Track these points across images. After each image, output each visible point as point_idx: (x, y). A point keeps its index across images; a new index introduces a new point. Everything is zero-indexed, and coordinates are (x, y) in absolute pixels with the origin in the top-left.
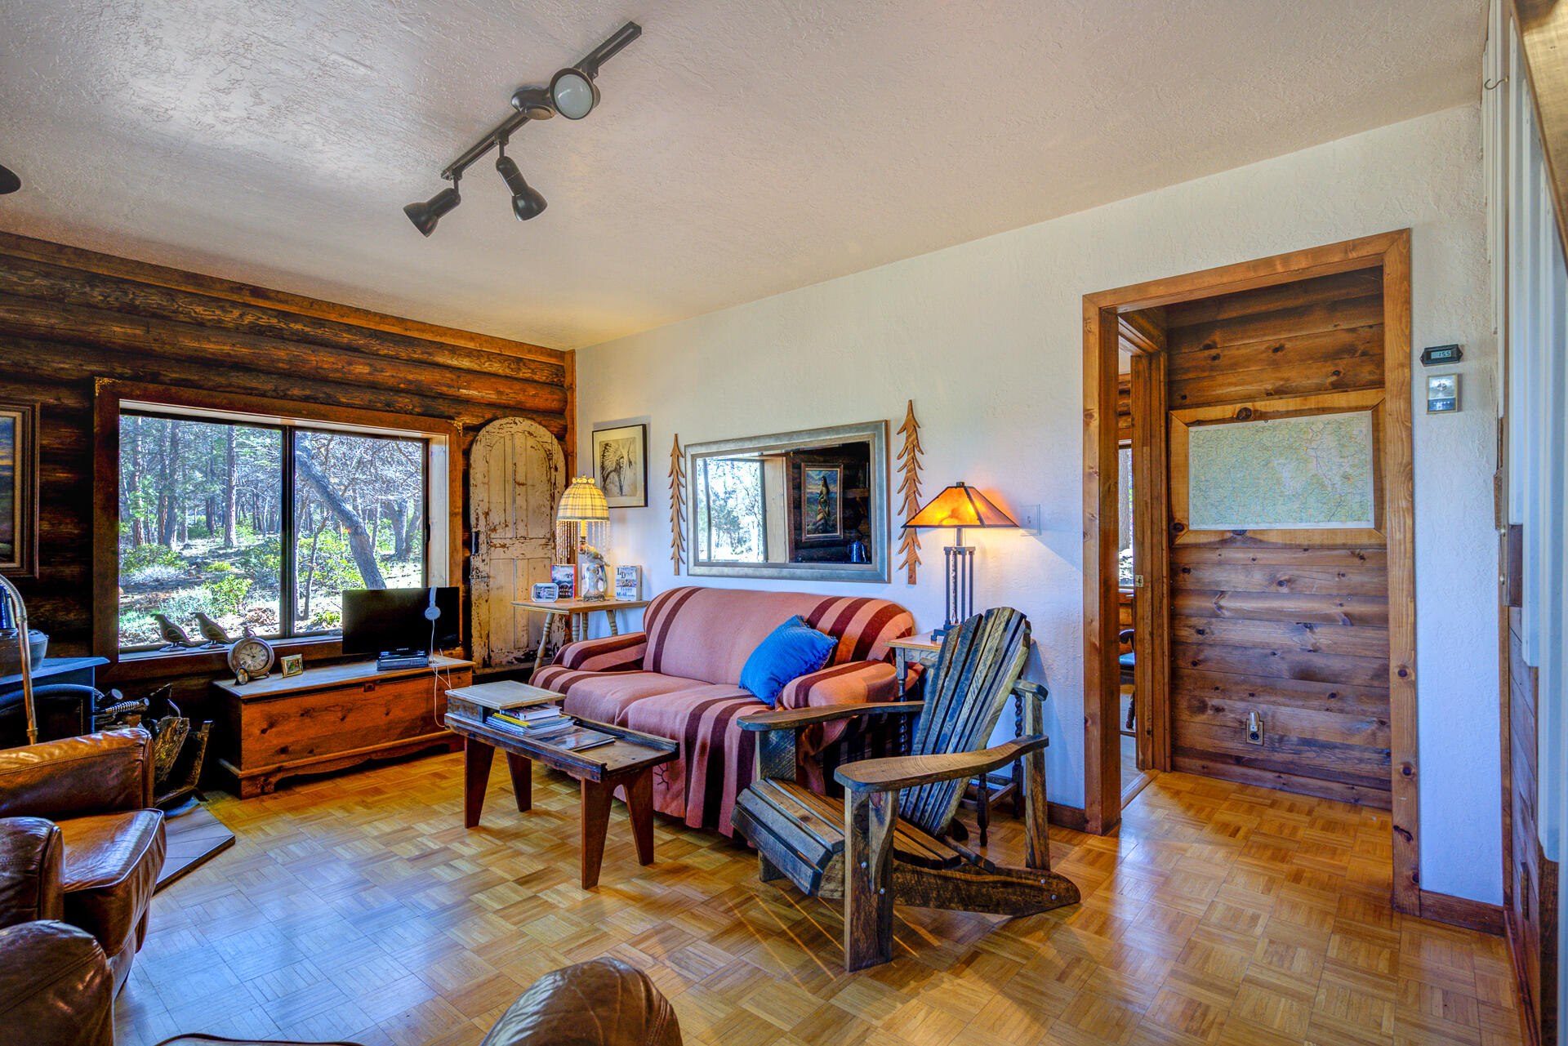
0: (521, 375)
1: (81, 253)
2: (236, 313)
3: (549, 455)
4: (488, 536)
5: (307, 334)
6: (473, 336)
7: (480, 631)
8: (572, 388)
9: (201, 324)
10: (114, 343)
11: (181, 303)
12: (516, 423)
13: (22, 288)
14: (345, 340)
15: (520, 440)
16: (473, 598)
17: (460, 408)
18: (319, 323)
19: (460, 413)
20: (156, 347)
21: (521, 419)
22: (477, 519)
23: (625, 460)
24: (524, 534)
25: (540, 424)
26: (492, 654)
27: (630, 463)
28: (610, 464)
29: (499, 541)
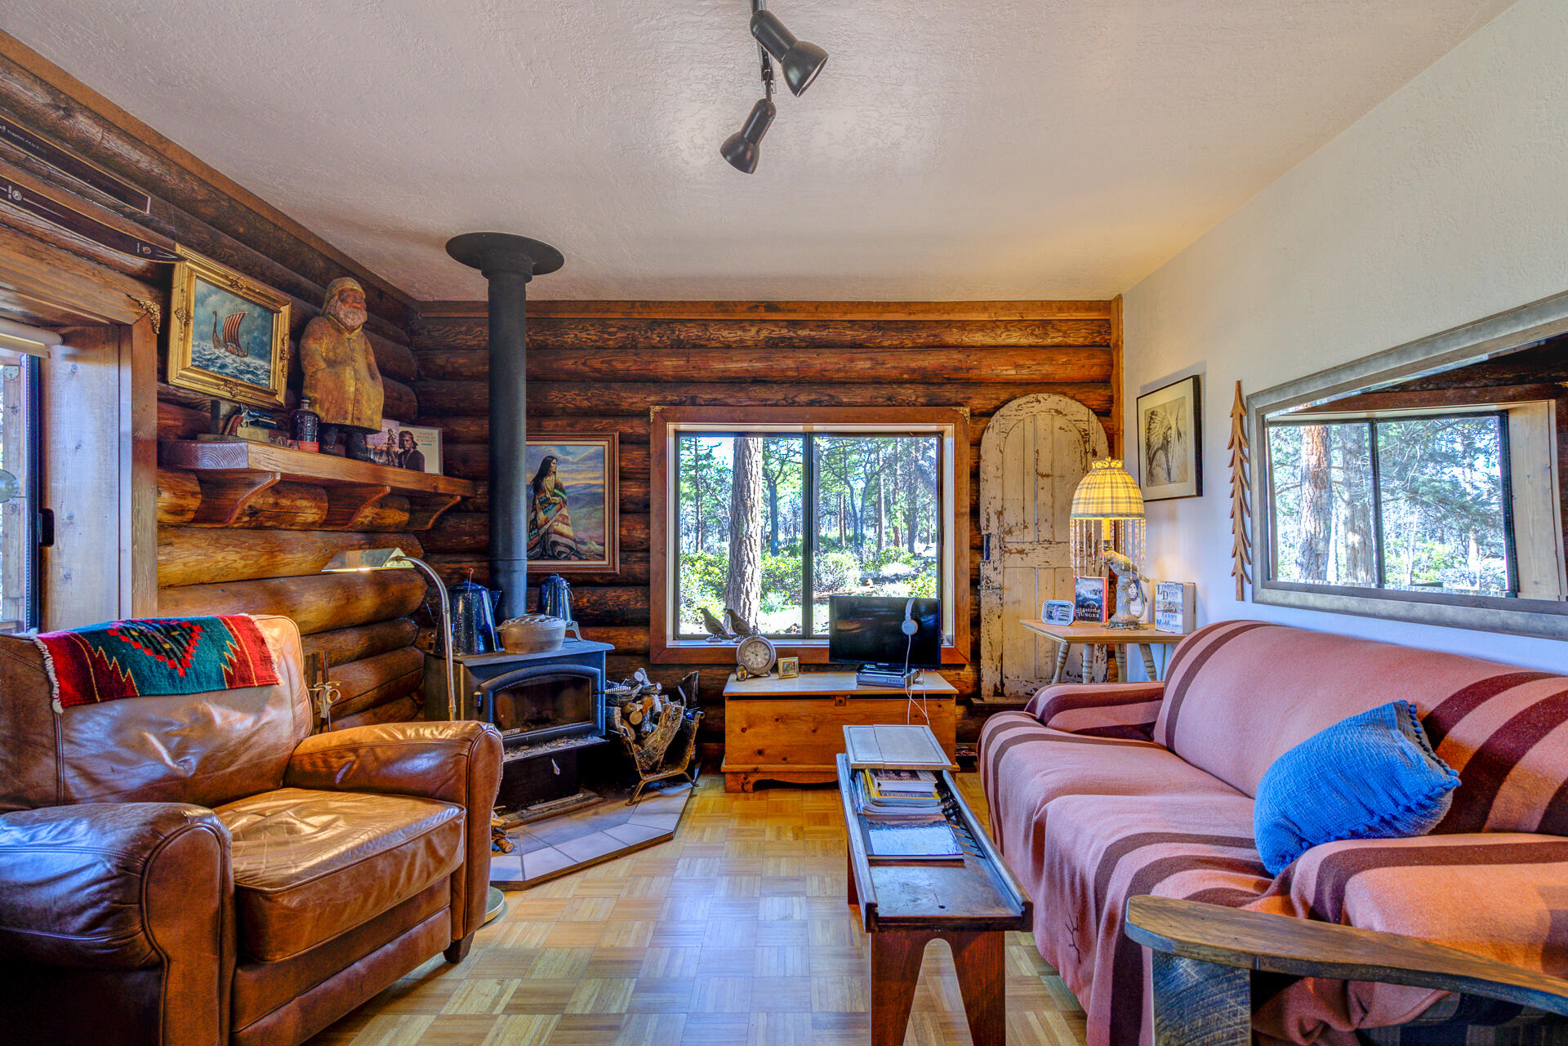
0: (1049, 341)
1: (645, 304)
2: (754, 330)
3: (1085, 436)
4: (1001, 540)
5: (813, 338)
6: (985, 306)
7: (991, 652)
8: (1118, 346)
9: (728, 347)
10: (667, 375)
11: (712, 331)
12: (1039, 401)
13: (611, 342)
14: (849, 338)
15: (1043, 421)
16: (983, 612)
17: (970, 392)
18: (824, 325)
19: (970, 398)
20: (695, 374)
21: (1046, 396)
22: (988, 520)
23: (1173, 432)
24: (1048, 537)
25: (1072, 398)
26: (1005, 680)
27: (1179, 434)
28: (1157, 441)
29: (1016, 546)
